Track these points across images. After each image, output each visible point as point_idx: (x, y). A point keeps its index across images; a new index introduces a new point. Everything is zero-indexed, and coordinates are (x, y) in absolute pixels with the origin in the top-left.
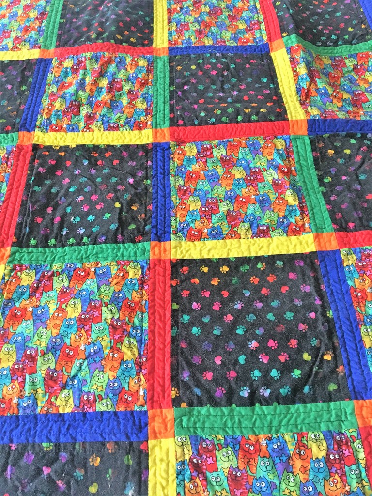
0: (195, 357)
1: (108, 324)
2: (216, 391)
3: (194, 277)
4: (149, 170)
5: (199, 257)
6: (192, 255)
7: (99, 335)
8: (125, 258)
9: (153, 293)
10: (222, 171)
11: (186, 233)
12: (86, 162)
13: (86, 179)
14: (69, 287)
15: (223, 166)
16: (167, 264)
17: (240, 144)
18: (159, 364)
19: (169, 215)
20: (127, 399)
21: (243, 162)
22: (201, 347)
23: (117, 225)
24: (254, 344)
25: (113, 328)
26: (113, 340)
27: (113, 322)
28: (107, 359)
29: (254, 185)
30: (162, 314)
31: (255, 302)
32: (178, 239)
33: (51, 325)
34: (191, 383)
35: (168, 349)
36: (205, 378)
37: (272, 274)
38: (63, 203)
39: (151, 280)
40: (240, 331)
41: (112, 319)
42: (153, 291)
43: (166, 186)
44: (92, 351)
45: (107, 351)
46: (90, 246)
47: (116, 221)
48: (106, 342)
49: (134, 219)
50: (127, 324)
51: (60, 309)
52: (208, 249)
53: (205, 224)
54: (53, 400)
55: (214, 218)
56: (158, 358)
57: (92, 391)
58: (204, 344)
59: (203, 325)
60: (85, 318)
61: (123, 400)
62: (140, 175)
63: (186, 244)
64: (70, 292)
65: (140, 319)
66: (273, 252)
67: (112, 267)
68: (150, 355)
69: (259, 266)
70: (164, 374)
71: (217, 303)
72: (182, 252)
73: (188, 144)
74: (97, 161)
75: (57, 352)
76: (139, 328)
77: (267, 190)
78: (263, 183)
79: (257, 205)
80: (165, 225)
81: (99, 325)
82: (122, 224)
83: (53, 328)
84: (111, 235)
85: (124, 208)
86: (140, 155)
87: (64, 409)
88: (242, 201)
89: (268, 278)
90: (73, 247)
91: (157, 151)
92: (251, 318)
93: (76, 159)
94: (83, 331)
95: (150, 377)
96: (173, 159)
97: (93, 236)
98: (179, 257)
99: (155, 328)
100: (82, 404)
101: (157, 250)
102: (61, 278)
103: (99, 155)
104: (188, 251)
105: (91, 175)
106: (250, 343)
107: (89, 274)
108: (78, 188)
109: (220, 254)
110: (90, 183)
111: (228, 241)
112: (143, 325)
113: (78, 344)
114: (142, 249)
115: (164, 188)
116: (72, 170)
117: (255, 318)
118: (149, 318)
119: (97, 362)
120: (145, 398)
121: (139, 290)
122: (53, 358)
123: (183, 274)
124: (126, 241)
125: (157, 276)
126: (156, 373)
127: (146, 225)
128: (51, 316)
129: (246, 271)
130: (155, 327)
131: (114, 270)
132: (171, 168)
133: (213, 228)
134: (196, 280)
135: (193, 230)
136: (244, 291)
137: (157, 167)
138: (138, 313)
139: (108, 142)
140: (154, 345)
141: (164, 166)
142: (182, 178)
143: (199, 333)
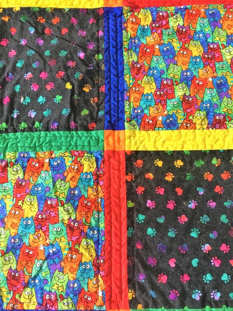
0: (150, 259)
1: (66, 225)
2: (170, 294)
3: (148, 171)
4: (101, 42)
5: (153, 149)
6: (146, 146)
7: (57, 236)
8: (79, 148)
9: (108, 190)
10: (179, 46)
11: (140, 121)
12: (32, 30)
13: (33, 52)
14: (23, 179)
15: (180, 40)
16: (121, 156)
17: (198, 13)
18: (116, 266)
19: (123, 99)
20: (87, 299)
21: (201, 35)
22: (156, 248)
23: (69, 110)
24: (206, 247)
25: (70, 228)
26: (70, 242)
27: (70, 223)
28: (66, 261)
29: (212, 65)
30: (118, 213)
31: (209, 201)
32: (132, 127)
33: (9, 224)
34: (147, 286)
35: (124, 250)
36: (160, 281)
37: (227, 171)
38: (11, 79)
39: (106, 175)
40: (194, 234)
41: (69, 219)
42: (108, 188)
43: (119, 63)
44: (51, 252)
45: (65, 252)
46: (43, 133)
47: (68, 105)
48: (64, 244)
49: (87, 103)
50: (84, 225)
51: (16, 206)
52: (162, 140)
53: (160, 111)
54: (17, 297)
55: (170, 104)
56: (115, 260)
57: (53, 291)
58: (159, 245)
59: (158, 227)
60: (42, 218)
61: (83, 300)
62: (91, 47)
63: (140, 133)
64: (25, 186)
65: (97, 220)
66: (228, 147)
67: (66, 159)
68: (107, 257)
69: (215, 161)
70: (121, 276)
71: (171, 201)
72: (136, 143)
73: (142, 10)
74: (44, 29)
75: (17, 251)
76: (96, 228)
77: (225, 71)
78: (221, 63)
79: (215, 89)
80: (118, 111)
81: (56, 225)
82: (75, 110)
83: (11, 228)
84: (63, 122)
85: (76, 90)
86: (91, 22)
87: (28, 306)
88: (198, 84)
89: (222, 175)
90: (25, 133)
91: (108, 18)
92: (205, 219)
93: (21, 26)
94: (41, 232)
95: (107, 278)
96: (126, 28)
97: (45, 121)
98: (133, 149)
99: (111, 229)
100: (45, 302)
101: (110, 139)
102: (15, 169)
103: (46, 22)
104: (142, 142)
105: (39, 47)
106: (203, 246)
107: (43, 165)
108: (25, 63)
109: (175, 146)
110: (38, 57)
111: (183, 132)
112: (99, 225)
113: (36, 244)
114: (96, 139)
115: (117, 64)
116: (18, 39)
117: (208, 220)
118: (106, 218)
119: (57, 263)
120: (104, 299)
121: (95, 187)
122: (14, 258)
123: (137, 167)
124: (79, 128)
125: (112, 170)
126: (114, 274)
127: (99, 110)
128: (8, 213)
129: (200, 166)
130: (111, 227)
131: (68, 162)
132: (124, 40)
133: (168, 116)
134: (151, 176)
135: (147, 117)
136: (198, 189)
137: (109, 39)
138: (95, 212)
139: (55, 4)
140: (111, 246)
141: (116, 37)
142: (136, 53)
143: (154, 235)
